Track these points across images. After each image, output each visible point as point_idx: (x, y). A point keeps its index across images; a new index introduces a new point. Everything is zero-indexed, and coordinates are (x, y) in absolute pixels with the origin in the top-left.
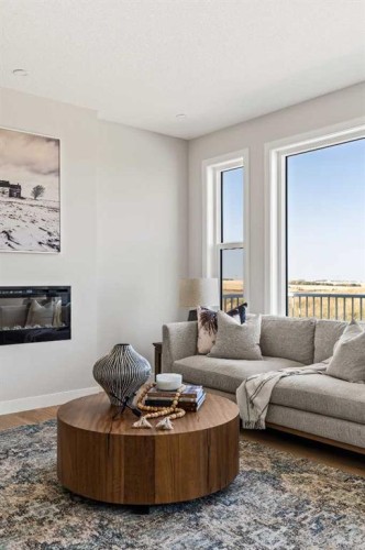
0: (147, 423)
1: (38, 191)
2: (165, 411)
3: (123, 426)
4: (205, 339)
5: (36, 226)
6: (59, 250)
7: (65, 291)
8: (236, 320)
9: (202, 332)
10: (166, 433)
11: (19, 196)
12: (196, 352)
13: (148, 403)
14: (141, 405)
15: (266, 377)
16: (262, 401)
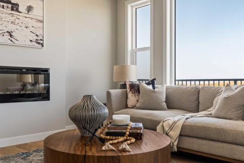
0: (111, 147)
1: (29, 9)
2: (121, 139)
3: (94, 150)
4: (132, 99)
5: (28, 30)
6: (43, 46)
7: (46, 72)
8: (150, 87)
9: (130, 95)
10: (128, 154)
11: (17, 10)
12: (126, 107)
13: (108, 134)
14: (103, 136)
15: (176, 119)
16: (175, 133)
